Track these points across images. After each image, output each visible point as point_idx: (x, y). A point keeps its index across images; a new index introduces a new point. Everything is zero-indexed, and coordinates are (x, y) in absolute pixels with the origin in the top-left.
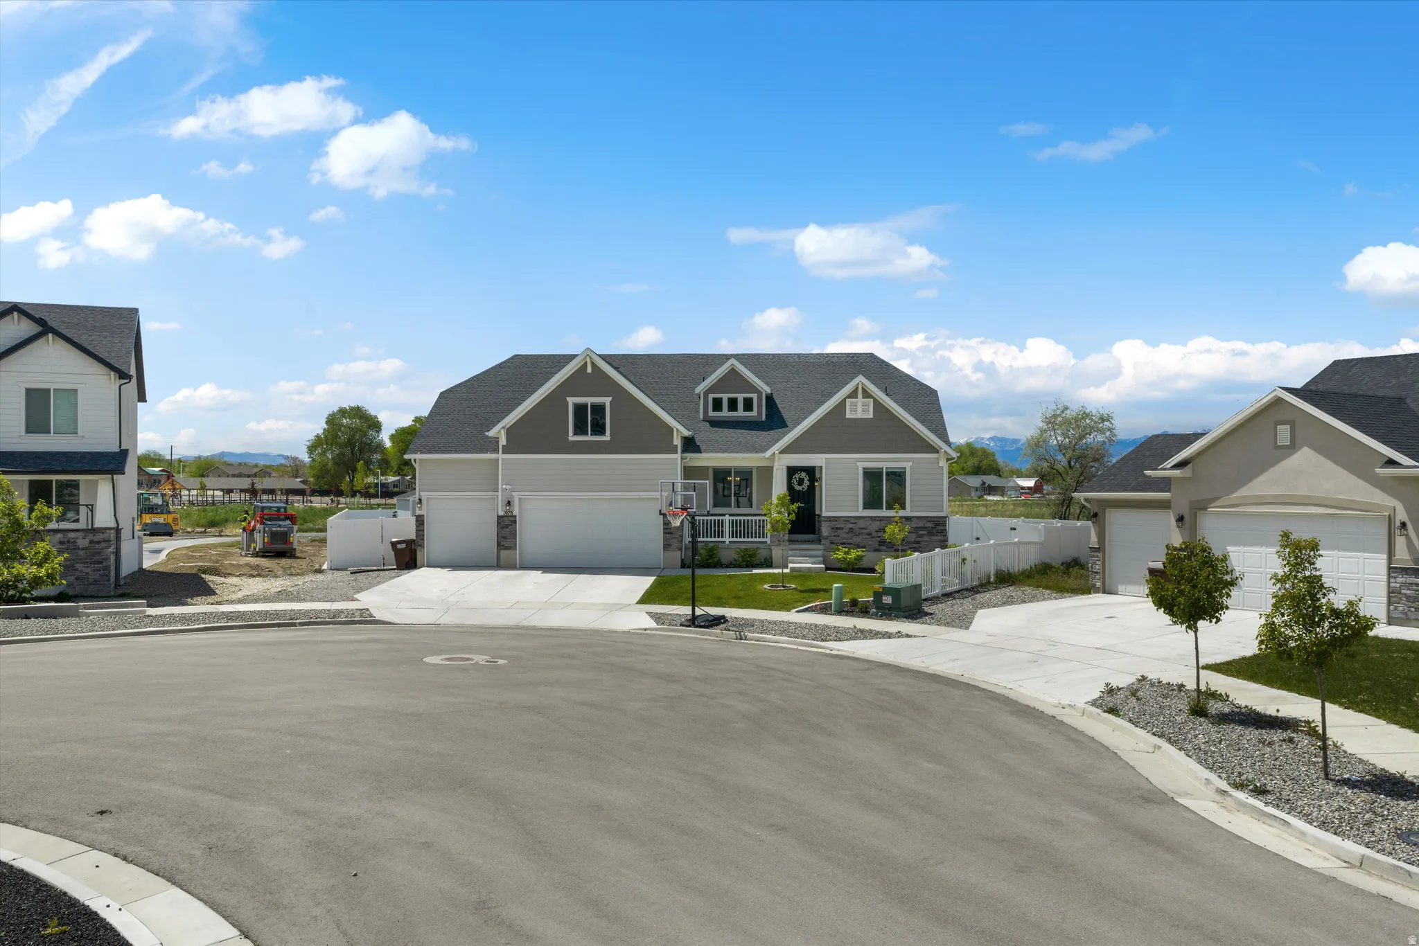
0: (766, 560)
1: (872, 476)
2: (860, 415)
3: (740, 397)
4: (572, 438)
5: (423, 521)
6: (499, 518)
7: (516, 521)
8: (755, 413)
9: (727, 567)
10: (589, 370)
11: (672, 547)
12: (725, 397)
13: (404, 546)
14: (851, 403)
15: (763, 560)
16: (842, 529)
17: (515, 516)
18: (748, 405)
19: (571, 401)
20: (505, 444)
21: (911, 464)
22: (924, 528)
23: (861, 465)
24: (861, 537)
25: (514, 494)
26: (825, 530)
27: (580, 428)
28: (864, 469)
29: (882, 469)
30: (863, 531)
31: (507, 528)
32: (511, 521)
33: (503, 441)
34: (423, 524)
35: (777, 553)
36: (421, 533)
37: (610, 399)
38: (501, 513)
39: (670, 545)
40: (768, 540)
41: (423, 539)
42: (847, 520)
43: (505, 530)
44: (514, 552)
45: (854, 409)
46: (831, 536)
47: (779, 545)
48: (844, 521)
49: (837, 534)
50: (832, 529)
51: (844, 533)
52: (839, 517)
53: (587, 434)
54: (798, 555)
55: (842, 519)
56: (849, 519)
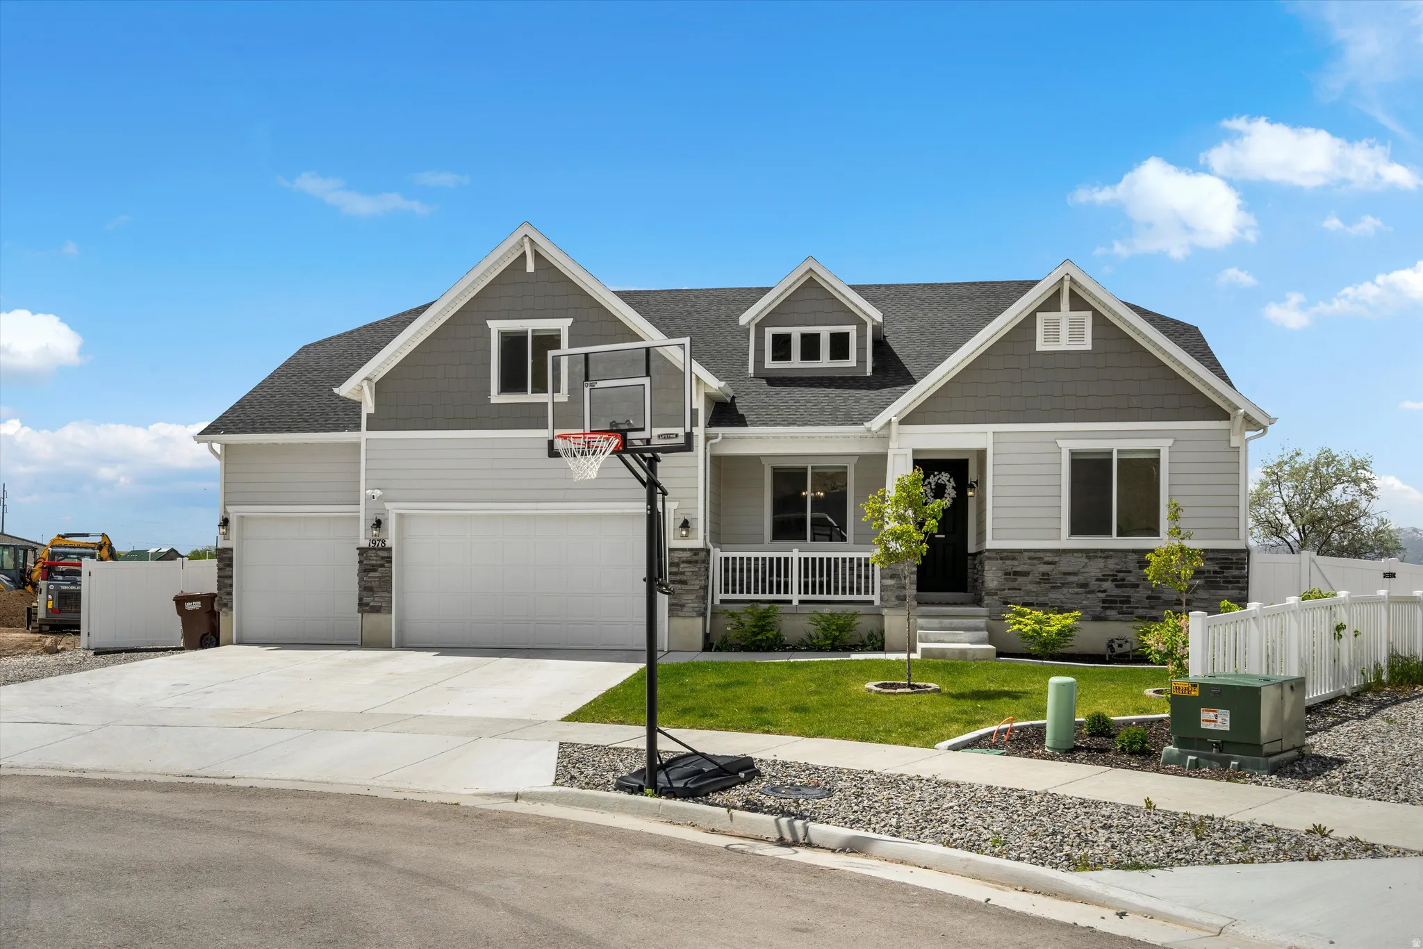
0: (871, 636)
1: (1089, 468)
2: (1064, 345)
3: (825, 332)
4: (496, 397)
5: (231, 559)
6: (362, 551)
7: (391, 558)
8: (852, 362)
9: (795, 649)
10: (530, 267)
11: (686, 609)
12: (796, 332)
13: (197, 605)
14: (1047, 322)
15: (865, 637)
16: (1026, 574)
17: (390, 549)
18: (840, 346)
19: (496, 327)
20: (372, 411)
21: (1170, 442)
22: (1199, 573)
23: (1067, 446)
24: (1065, 590)
25: (388, 506)
26: (992, 577)
27: (512, 382)
28: (1073, 453)
29: (1111, 453)
30: (1071, 579)
31: (375, 571)
32: (383, 558)
33: (368, 407)
34: (231, 566)
35: (894, 623)
36: (228, 581)
37: (569, 321)
38: (364, 543)
39: (683, 606)
40: (876, 598)
41: (230, 594)
42: (1036, 555)
43: (371, 574)
44: (387, 616)
45: (1053, 335)
46: (1004, 590)
47: (897, 606)
48: (1030, 558)
49: (1015, 585)
50: (1007, 574)
51: (1031, 583)
52: (1020, 551)
53: (524, 390)
54: (936, 626)
55: (1026, 554)
56: (1041, 555)
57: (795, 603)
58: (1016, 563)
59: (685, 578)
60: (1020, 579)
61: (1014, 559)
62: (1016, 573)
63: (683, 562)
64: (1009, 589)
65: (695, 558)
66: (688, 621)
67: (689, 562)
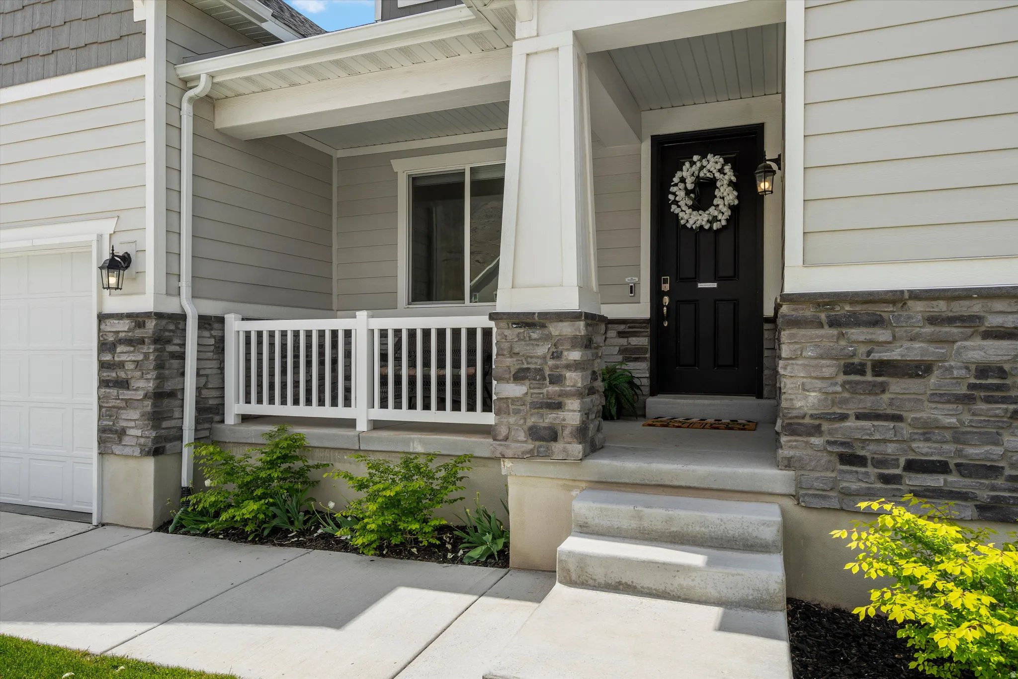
0: (486, 517)
16: (919, 370)
26: (804, 378)
35: (528, 500)
46: (844, 417)
47: (531, 455)
48: (933, 320)
49: (883, 402)
50: (850, 369)
51: (939, 398)
52: (897, 298)
54: (625, 524)
55: (918, 307)
56: (976, 307)
57: (362, 426)
58: (882, 335)
59: (122, 375)
60: (897, 386)
61: (877, 322)
62: (882, 368)
63: (121, 342)
64: (858, 417)
65: (139, 333)
66: (132, 464)
67: (129, 342)
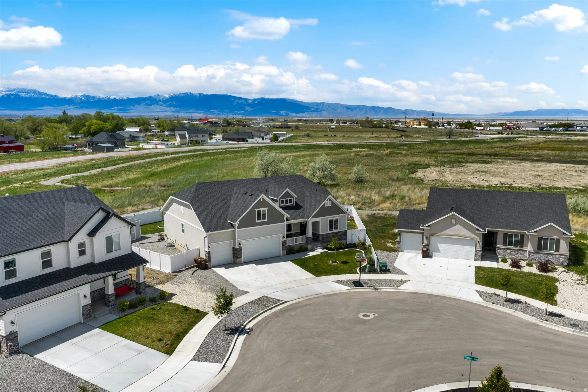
0: (306, 248)
1: (331, 222)
2: (328, 206)
3: (288, 199)
4: (257, 221)
6: (232, 249)
7: (242, 249)
8: (292, 204)
9: (297, 252)
10: (261, 200)
11: (284, 249)
12: (285, 200)
16: (325, 237)
18: (291, 201)
19: (256, 210)
20: (238, 226)
21: (340, 217)
22: (342, 234)
23: (329, 219)
25: (241, 241)
26: (321, 238)
27: (259, 218)
29: (333, 219)
30: (329, 237)
31: (239, 252)
34: (210, 254)
35: (310, 247)
37: (267, 208)
38: (237, 247)
40: (304, 242)
41: (210, 259)
44: (241, 259)
45: (327, 204)
53: (261, 219)
55: (324, 234)
56: (327, 234)
57: (294, 245)
59: (284, 245)
